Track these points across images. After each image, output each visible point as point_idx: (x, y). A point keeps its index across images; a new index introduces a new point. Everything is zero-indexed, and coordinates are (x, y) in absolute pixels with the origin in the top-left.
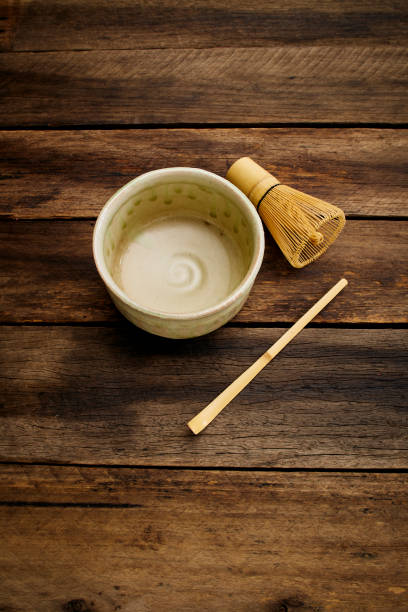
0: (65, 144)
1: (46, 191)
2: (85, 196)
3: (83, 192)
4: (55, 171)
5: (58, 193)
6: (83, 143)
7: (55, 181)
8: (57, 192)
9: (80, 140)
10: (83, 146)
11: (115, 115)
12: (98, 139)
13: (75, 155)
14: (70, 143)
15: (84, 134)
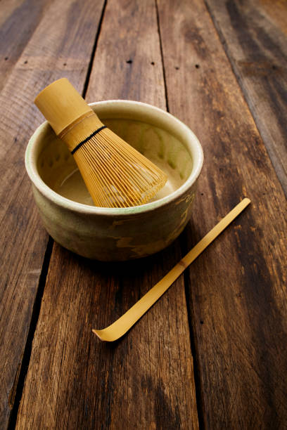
0: (56, 377)
1: (145, 402)
2: (156, 338)
3: (148, 342)
4: (106, 393)
5: (150, 380)
6: (58, 347)
7: (126, 388)
8: (148, 382)
9: (51, 353)
10: (64, 347)
11: (17, 300)
12: (54, 326)
13: (78, 360)
14: (55, 368)
15: (41, 346)
